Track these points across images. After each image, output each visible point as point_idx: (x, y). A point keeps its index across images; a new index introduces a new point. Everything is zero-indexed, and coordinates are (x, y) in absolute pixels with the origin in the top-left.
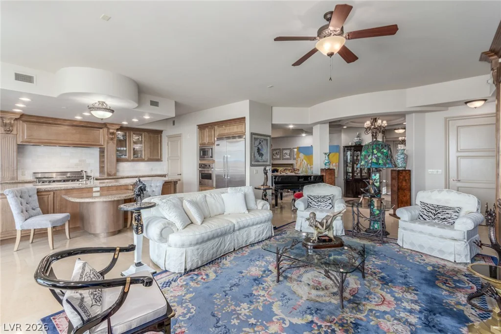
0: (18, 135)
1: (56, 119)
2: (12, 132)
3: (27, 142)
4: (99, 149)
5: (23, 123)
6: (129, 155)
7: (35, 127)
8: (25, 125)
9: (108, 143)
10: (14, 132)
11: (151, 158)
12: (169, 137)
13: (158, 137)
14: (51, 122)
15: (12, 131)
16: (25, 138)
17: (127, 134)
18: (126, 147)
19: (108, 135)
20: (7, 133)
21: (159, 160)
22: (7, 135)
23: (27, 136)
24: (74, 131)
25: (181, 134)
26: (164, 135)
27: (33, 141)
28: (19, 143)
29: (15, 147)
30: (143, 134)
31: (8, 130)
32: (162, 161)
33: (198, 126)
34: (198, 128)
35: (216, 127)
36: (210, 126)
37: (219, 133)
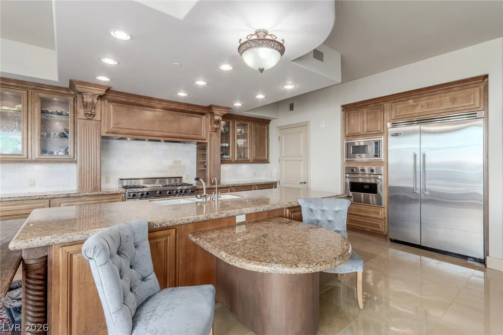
0: (102, 122)
1: (150, 99)
2: (95, 118)
3: (114, 133)
4: (196, 146)
5: (110, 104)
6: (233, 154)
7: (124, 109)
8: (112, 106)
9: (211, 136)
10: (98, 117)
11: (257, 158)
12: (281, 128)
13: (264, 129)
14: (143, 103)
15: (94, 115)
16: (112, 127)
17: (231, 124)
18: (229, 143)
19: (211, 124)
20: (88, 119)
21: (266, 161)
22: (89, 121)
23: (113, 125)
24: (172, 118)
25: (307, 122)
26: (272, 126)
27: (121, 131)
28: (104, 134)
29: (99, 140)
30: (248, 125)
31: (90, 113)
32: (269, 163)
33: (343, 106)
34: (343, 110)
35: (387, 105)
36: (374, 103)
37: (396, 114)
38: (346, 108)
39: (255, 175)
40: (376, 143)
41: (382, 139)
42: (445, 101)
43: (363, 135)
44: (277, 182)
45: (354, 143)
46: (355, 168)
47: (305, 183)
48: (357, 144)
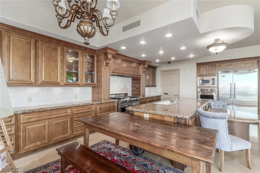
11: (153, 84)
12: (163, 71)
13: (155, 71)
25: (179, 69)
30: (150, 69)
32: (156, 87)
33: (197, 64)
34: (197, 65)
35: (218, 64)
36: (212, 63)
37: (222, 68)
38: (198, 65)
39: (150, 92)
40: (213, 79)
41: (216, 77)
42: (243, 64)
43: (207, 76)
44: (161, 95)
45: (204, 79)
46: (203, 89)
47: (177, 95)
48: (205, 79)
